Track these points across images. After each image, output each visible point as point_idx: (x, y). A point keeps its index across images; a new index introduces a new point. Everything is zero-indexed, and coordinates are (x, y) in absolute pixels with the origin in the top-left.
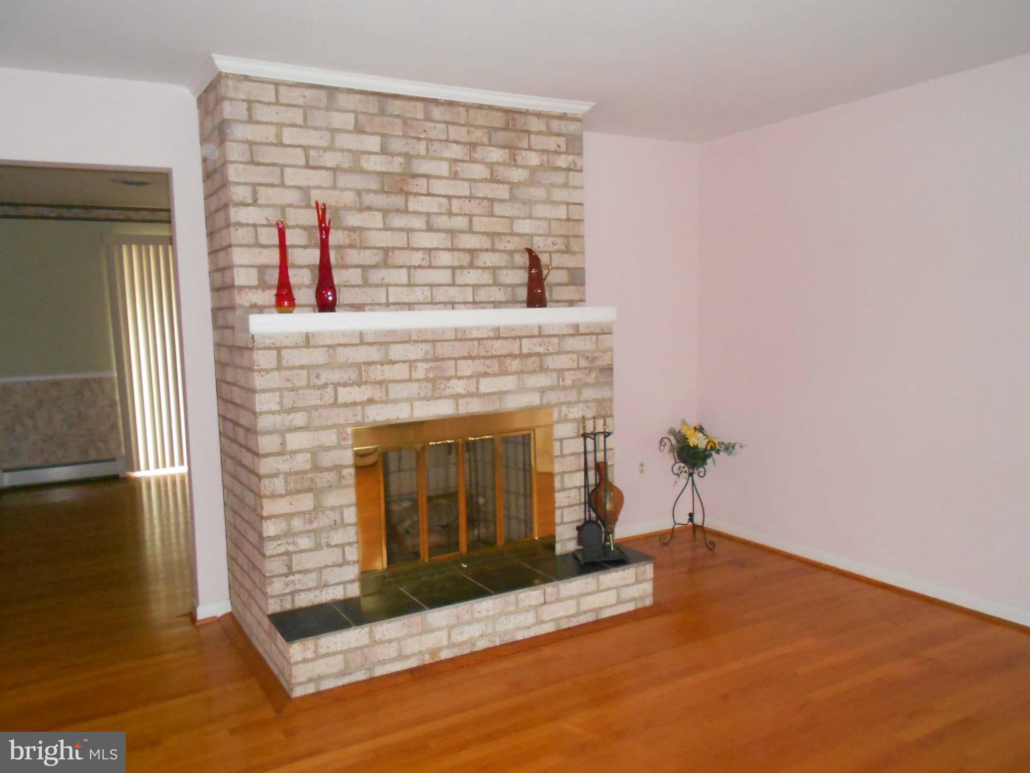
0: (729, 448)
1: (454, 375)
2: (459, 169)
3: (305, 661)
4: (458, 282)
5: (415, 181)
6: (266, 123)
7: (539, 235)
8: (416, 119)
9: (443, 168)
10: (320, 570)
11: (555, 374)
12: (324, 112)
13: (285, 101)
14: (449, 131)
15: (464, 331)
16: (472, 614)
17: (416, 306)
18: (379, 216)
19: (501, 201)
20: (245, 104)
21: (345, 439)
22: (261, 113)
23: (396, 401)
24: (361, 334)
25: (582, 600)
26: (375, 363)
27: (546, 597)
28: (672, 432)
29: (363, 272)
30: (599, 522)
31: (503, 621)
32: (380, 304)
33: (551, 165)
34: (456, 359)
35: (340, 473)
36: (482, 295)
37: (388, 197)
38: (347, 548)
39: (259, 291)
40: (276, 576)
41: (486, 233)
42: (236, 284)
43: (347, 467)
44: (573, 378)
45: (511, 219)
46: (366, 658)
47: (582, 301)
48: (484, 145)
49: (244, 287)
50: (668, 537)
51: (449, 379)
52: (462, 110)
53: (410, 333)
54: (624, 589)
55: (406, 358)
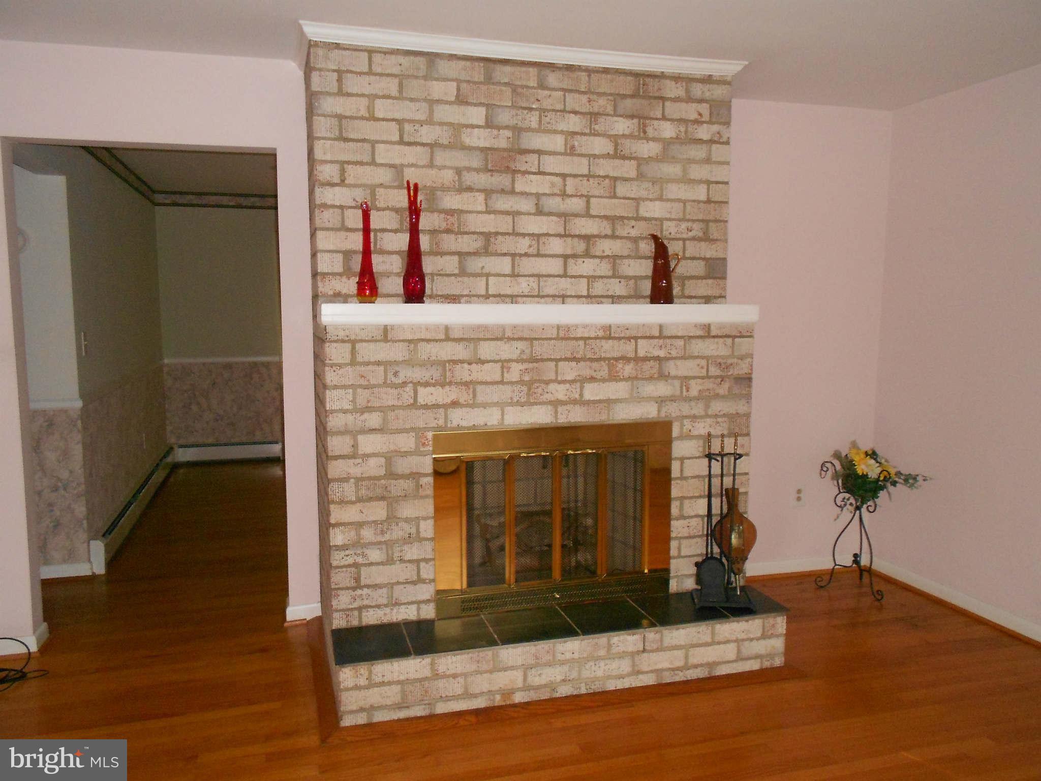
0: (910, 480)
1: (554, 378)
2: (576, 144)
3: (357, 688)
4: (570, 273)
5: (524, 158)
6: (357, 95)
7: (670, 220)
8: (528, 87)
9: (557, 143)
10: (391, 586)
11: (677, 383)
12: (422, 82)
13: (379, 70)
14: (567, 99)
15: (568, 328)
16: (554, 655)
17: (519, 299)
18: (481, 197)
19: (626, 180)
20: (336, 74)
21: (424, 444)
22: (353, 84)
23: (484, 406)
24: (447, 329)
25: (692, 651)
26: (462, 362)
27: (646, 644)
28: (837, 455)
29: (460, 258)
30: (724, 560)
31: (591, 666)
32: (478, 296)
33: (690, 137)
34: (557, 361)
35: (418, 482)
36: (599, 288)
37: (492, 176)
38: (422, 565)
39: (344, 279)
40: (342, 589)
41: (605, 217)
42: (319, 271)
43: (426, 475)
44: (700, 388)
45: (637, 200)
46: (426, 692)
47: (722, 297)
48: (608, 115)
49: (328, 274)
50: (826, 578)
51: (547, 383)
52: (584, 75)
53: (504, 330)
54: (746, 643)
55: (497, 358)
